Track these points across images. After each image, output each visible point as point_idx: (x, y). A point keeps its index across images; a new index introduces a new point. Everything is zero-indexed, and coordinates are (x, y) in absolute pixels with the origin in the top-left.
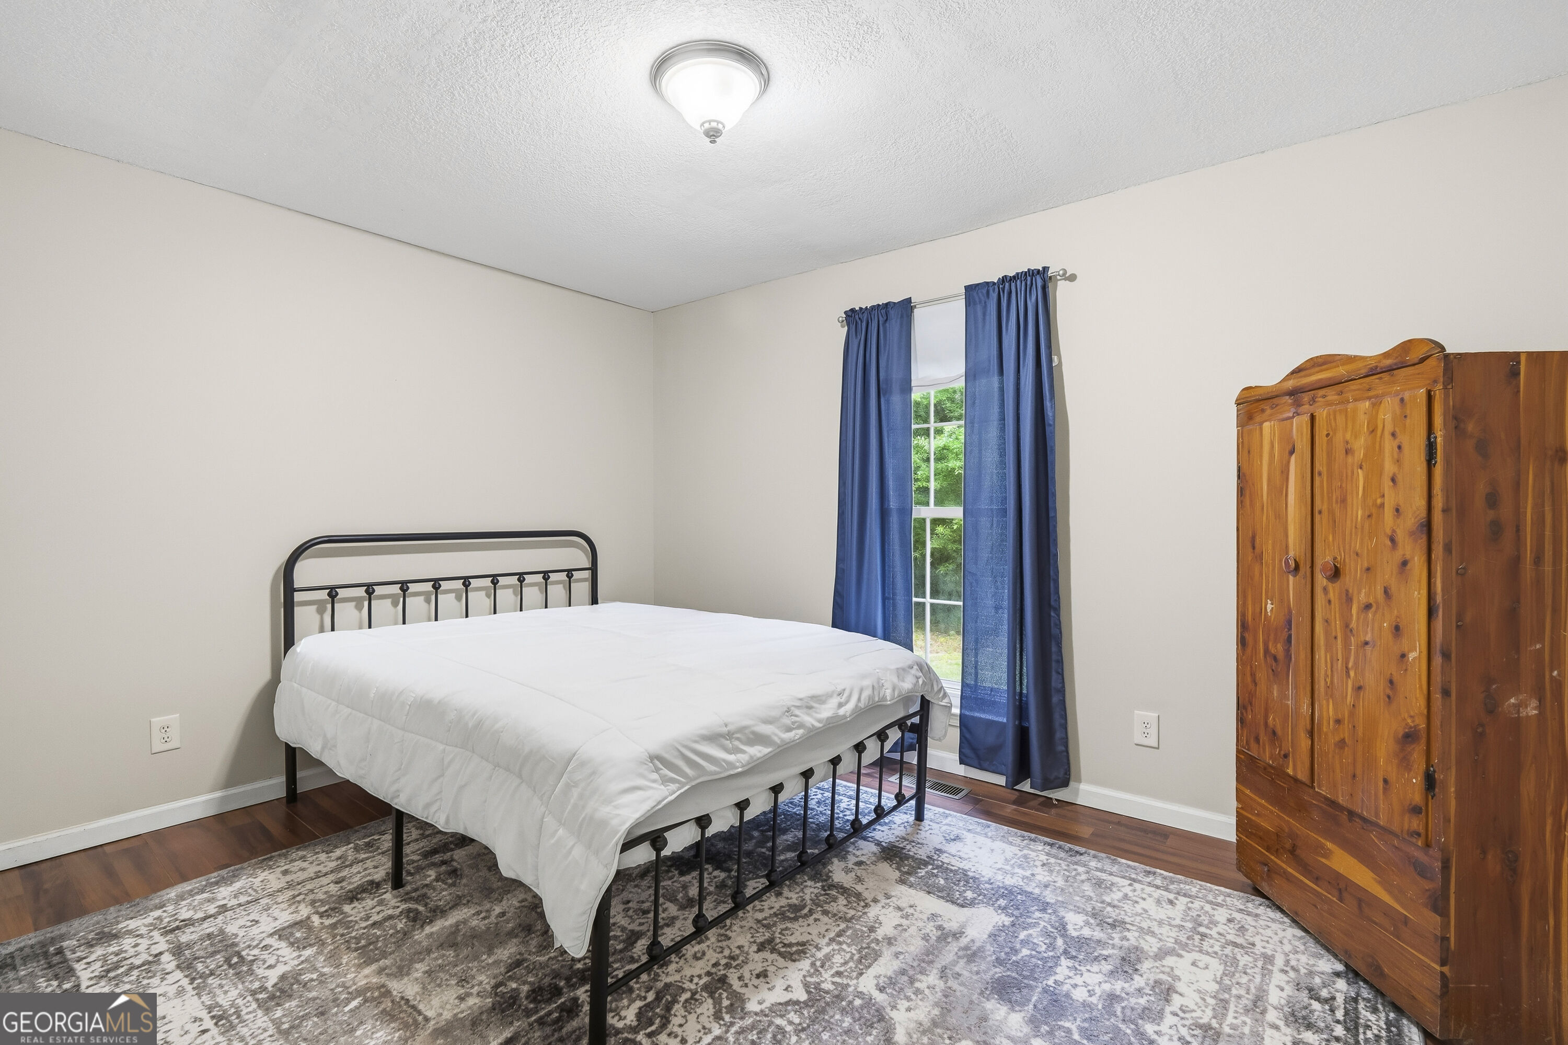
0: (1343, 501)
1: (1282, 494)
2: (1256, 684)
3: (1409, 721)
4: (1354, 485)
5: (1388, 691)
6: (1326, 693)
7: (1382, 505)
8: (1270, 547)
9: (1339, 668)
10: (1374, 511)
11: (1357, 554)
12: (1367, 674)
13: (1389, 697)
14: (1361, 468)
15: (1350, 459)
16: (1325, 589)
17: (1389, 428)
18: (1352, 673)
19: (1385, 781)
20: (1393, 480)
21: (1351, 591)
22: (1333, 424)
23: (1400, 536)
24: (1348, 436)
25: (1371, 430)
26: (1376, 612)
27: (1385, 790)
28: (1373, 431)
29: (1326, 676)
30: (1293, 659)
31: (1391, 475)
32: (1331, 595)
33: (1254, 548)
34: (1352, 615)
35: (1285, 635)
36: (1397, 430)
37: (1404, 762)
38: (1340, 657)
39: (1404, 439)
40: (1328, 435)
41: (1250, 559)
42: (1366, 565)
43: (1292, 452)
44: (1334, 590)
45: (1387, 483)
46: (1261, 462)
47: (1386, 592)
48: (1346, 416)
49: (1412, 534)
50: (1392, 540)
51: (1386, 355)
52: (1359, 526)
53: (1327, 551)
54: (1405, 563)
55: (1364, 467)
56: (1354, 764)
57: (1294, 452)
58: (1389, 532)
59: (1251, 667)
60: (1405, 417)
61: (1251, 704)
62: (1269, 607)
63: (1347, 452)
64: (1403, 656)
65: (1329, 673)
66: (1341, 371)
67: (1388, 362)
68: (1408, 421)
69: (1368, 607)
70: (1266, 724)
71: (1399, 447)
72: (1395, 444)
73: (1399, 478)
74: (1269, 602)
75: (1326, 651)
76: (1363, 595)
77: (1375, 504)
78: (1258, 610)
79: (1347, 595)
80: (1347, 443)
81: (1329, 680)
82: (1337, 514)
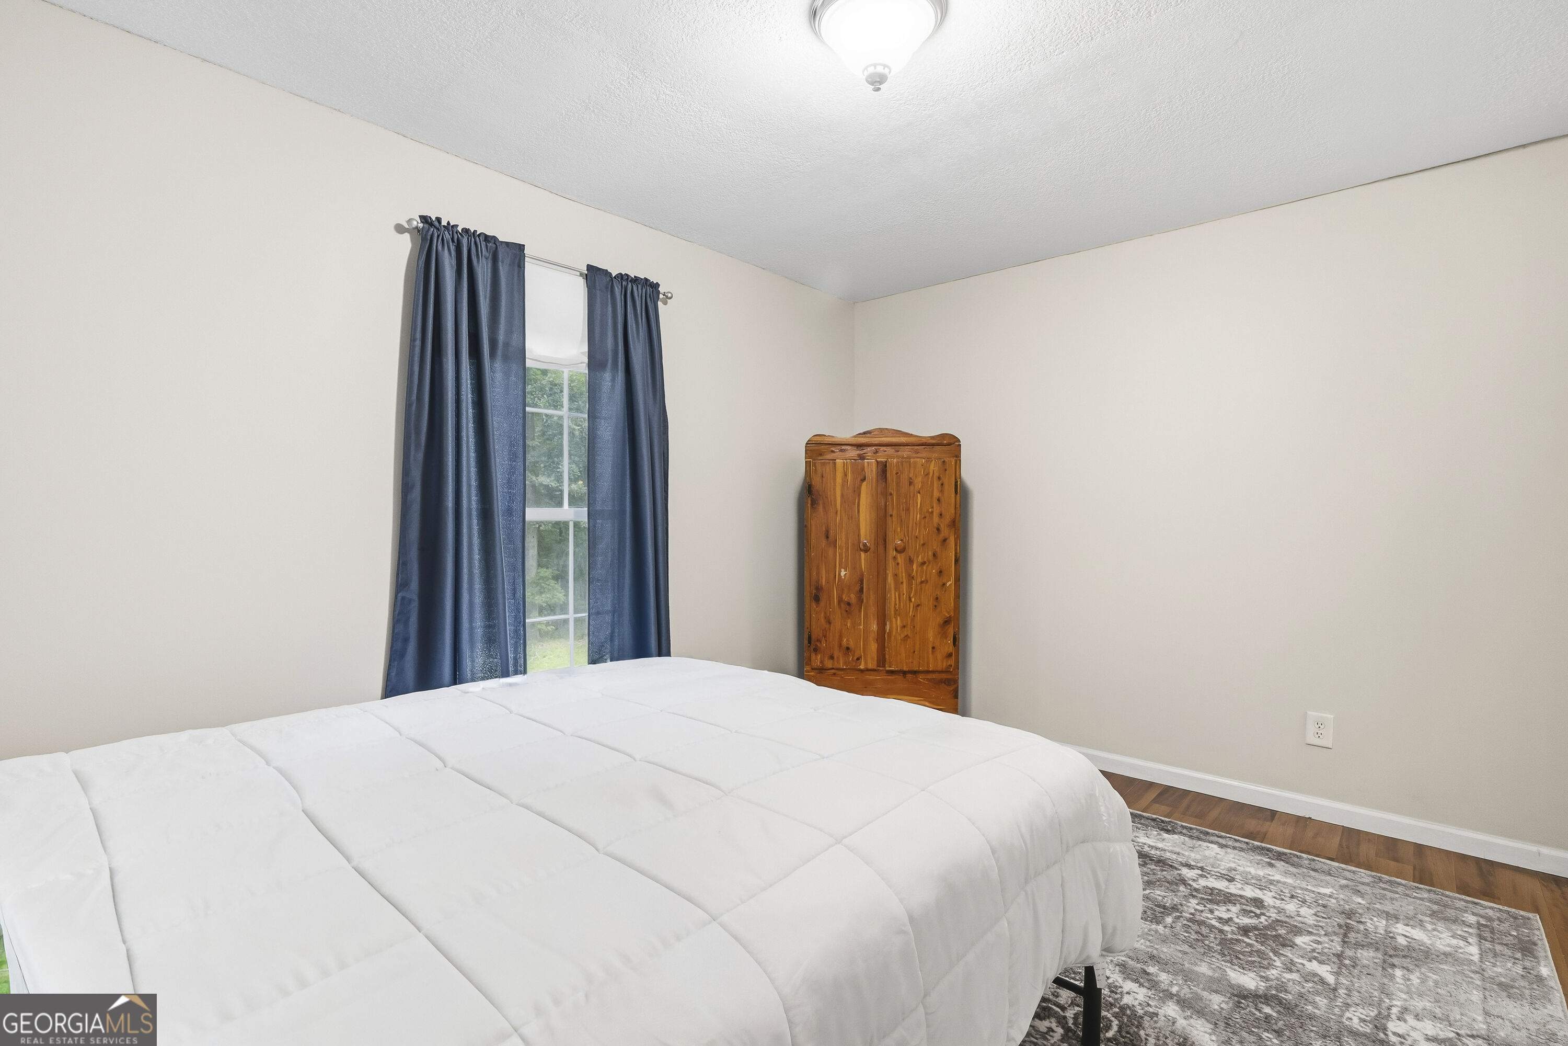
0: (908, 510)
1: (854, 504)
2: (830, 623)
3: (947, 615)
4: (915, 502)
5: (935, 603)
6: (895, 614)
7: (932, 512)
8: (844, 537)
9: (905, 598)
10: (927, 515)
11: (917, 537)
12: (922, 597)
13: (936, 606)
14: (919, 493)
15: (912, 487)
16: (895, 558)
17: (936, 474)
18: (913, 600)
19: (933, 648)
20: (939, 500)
21: (912, 557)
22: (901, 467)
23: (942, 526)
24: (911, 475)
25: (926, 474)
26: (928, 566)
27: (933, 652)
28: (927, 475)
29: (896, 604)
30: (865, 601)
31: (937, 498)
32: (899, 560)
33: (827, 537)
34: (913, 570)
35: (857, 588)
36: (941, 476)
37: (944, 635)
38: (905, 592)
39: (946, 481)
40: (897, 474)
41: (824, 544)
42: (922, 542)
43: (864, 480)
44: (901, 558)
45: (935, 501)
46: (835, 485)
47: (934, 555)
48: (910, 466)
49: (949, 526)
50: (938, 529)
51: (932, 438)
52: (918, 522)
53: (896, 536)
54: (945, 540)
55: (921, 492)
56: (914, 646)
57: (865, 479)
58: (935, 525)
59: (825, 613)
60: (946, 470)
61: (825, 637)
62: (843, 573)
63: (910, 483)
64: (944, 584)
65: (897, 603)
66: (903, 440)
67: (934, 441)
68: (947, 472)
69: (923, 563)
70: (840, 645)
71: (942, 484)
72: (940, 483)
73: (942, 499)
74: (843, 570)
75: (896, 590)
76: (920, 558)
77: (928, 512)
78: (832, 576)
79: (910, 559)
80: (911, 478)
81: (897, 607)
82: (904, 517)
